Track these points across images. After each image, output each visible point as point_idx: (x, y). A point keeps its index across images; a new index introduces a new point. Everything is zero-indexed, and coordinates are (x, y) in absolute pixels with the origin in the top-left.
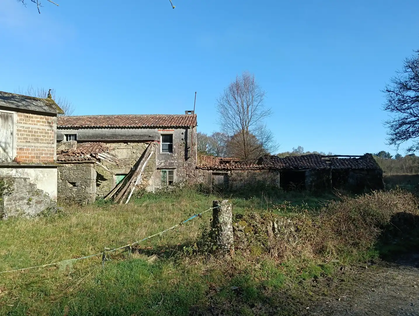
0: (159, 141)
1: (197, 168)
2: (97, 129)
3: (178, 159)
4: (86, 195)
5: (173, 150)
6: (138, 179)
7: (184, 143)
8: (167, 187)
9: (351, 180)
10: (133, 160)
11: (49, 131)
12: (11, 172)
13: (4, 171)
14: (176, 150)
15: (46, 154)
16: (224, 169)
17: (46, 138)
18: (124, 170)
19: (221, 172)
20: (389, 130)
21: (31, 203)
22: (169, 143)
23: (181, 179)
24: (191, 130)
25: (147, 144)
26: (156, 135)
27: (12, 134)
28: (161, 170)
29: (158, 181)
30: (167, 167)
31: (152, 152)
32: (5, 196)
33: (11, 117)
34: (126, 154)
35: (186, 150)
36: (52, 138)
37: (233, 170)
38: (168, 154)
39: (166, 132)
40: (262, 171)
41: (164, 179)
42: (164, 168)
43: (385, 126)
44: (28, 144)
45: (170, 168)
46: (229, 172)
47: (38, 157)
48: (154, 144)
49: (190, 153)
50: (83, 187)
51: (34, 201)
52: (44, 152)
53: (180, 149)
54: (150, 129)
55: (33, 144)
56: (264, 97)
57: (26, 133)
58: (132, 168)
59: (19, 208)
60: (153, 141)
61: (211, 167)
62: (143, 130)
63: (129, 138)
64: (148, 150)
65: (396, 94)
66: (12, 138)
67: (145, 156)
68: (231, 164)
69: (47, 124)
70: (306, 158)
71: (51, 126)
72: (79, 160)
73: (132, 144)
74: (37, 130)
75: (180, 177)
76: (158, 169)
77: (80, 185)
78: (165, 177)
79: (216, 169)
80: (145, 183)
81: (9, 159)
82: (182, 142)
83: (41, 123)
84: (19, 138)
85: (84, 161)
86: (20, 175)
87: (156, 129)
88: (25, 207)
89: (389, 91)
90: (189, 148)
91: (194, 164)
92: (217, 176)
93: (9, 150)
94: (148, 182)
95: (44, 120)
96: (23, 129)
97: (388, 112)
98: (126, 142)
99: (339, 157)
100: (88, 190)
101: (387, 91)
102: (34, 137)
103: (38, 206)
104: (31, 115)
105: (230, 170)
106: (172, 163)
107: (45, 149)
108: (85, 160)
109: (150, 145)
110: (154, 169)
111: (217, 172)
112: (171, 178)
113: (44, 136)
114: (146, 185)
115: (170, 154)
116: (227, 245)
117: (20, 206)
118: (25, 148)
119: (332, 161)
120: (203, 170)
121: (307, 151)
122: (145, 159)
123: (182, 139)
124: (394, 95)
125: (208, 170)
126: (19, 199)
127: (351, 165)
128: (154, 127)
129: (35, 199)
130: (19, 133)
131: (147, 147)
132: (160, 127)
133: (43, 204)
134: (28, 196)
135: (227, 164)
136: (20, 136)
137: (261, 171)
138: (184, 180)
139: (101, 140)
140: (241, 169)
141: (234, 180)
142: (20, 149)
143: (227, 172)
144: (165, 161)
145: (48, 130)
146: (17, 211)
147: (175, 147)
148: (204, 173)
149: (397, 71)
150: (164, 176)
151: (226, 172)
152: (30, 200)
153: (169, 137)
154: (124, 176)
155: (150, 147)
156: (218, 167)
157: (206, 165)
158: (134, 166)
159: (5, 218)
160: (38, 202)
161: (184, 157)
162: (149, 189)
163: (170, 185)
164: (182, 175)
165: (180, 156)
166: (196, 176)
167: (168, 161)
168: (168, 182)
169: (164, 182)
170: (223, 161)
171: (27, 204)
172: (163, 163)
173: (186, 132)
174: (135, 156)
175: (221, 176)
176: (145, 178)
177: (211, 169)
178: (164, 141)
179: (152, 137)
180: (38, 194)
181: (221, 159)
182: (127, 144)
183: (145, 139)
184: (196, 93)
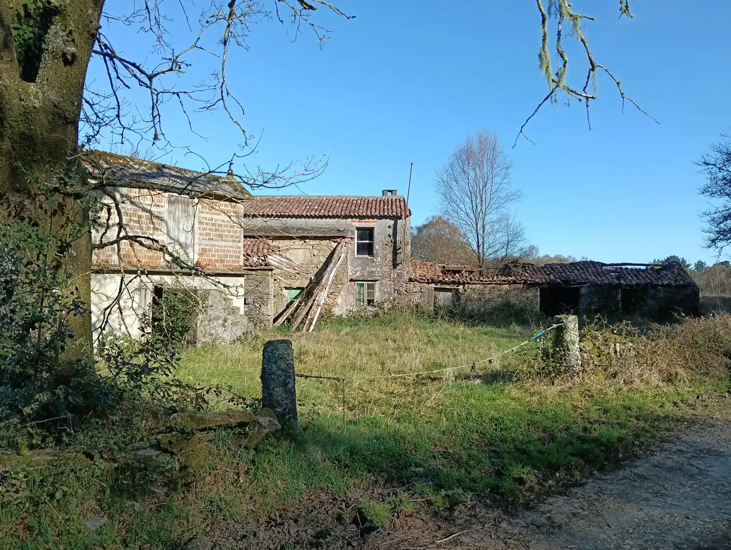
0: (354, 238)
1: (411, 280)
3: (381, 265)
4: (262, 317)
5: (374, 252)
6: (322, 297)
7: (391, 242)
8: (365, 309)
9: (651, 302)
10: (313, 266)
11: (235, 225)
12: (193, 282)
13: (185, 280)
14: (380, 253)
15: (231, 256)
16: (454, 283)
17: (232, 234)
18: (299, 281)
19: (448, 287)
20: (707, 226)
21: (226, 324)
22: (368, 242)
23: (386, 296)
24: (404, 221)
25: (335, 242)
26: (348, 229)
27: (193, 228)
28: (357, 282)
29: (352, 299)
30: (366, 278)
31: (343, 255)
32: (199, 314)
34: (303, 256)
35: (395, 253)
36: (238, 235)
37: (468, 283)
38: (367, 258)
39: (364, 223)
40: (513, 286)
41: (360, 296)
42: (361, 279)
43: (702, 219)
44: (211, 243)
45: (369, 279)
46: (461, 287)
47: (222, 261)
48: (346, 243)
49: (400, 257)
50: (257, 305)
51: (230, 322)
52: (228, 254)
53: (386, 250)
54: (340, 220)
55: (216, 243)
56: (510, 170)
57: (208, 227)
58: (311, 278)
59: (213, 332)
60: (344, 237)
61: (432, 280)
62: (328, 220)
63: (308, 233)
64: (337, 252)
65: (719, 168)
66: (193, 234)
67: (333, 261)
68: (463, 275)
69: (232, 214)
70: (578, 268)
71: (237, 217)
72: (251, 266)
73: (312, 242)
74: (221, 223)
75: (384, 293)
76: (351, 280)
77: (252, 303)
78: (362, 292)
79: (440, 282)
80: (330, 301)
81: (189, 264)
82: (389, 239)
84: (201, 234)
85: (259, 268)
86: (202, 286)
87: (350, 220)
88: (220, 330)
89: (707, 164)
90: (400, 248)
91: (407, 273)
92: (441, 293)
93: (190, 250)
94: (336, 300)
95: (229, 208)
96: (205, 221)
97: (706, 197)
98: (303, 238)
99: (630, 267)
100: (263, 309)
101: (704, 163)
102: (217, 233)
103: (234, 329)
105: (464, 284)
106: (373, 272)
107: (231, 249)
108: (261, 265)
109: (339, 243)
110: (345, 280)
111: (443, 286)
112: (371, 294)
113: (229, 232)
114: (332, 305)
115: (369, 258)
117: (215, 329)
118: (208, 247)
119: (620, 272)
120: (420, 283)
121: (545, 254)
122: (334, 265)
123: (389, 236)
124: (715, 169)
125: (428, 283)
126: (214, 319)
127: (650, 279)
128: (346, 217)
129: (231, 318)
130: (202, 226)
131: (334, 247)
132: (355, 217)
133: (239, 327)
134: (223, 315)
135: (457, 275)
136: (202, 231)
138: (391, 298)
139: (267, 234)
140: (479, 282)
141: (468, 299)
142: (202, 249)
143: (458, 288)
144: (361, 268)
146: (212, 335)
147: (377, 247)
148: (421, 289)
149: (723, 134)
150: (360, 292)
151: (456, 286)
152: (225, 320)
153: (368, 231)
154: (300, 291)
155: (340, 246)
156: (444, 279)
157: (424, 276)
158: (315, 276)
159: (199, 345)
160: (234, 324)
161: (391, 263)
162: (337, 311)
163: (369, 305)
164: (387, 290)
165: (385, 262)
166: (410, 293)
167: (367, 268)
168: (366, 301)
169: (360, 300)
170: (446, 270)
171: (223, 326)
172: (359, 272)
173: (395, 225)
174: (316, 260)
175: (449, 293)
176: (331, 294)
177: (433, 282)
178: (360, 238)
179: (342, 231)
180: (234, 312)
181: (444, 267)
182: (305, 242)
183: (333, 235)
184: (412, 164)
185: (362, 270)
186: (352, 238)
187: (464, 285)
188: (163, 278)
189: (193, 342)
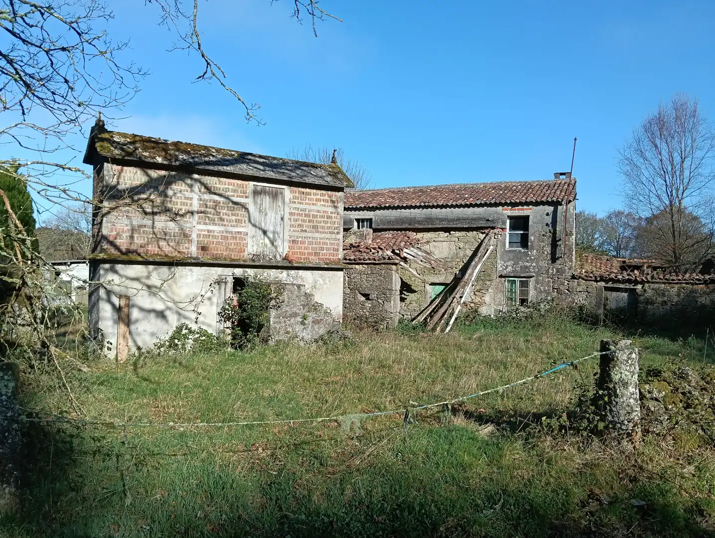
0: (505, 228)
1: (573, 277)
2: (403, 210)
3: (537, 260)
4: (384, 314)
5: (529, 244)
6: (466, 293)
7: (550, 232)
8: (517, 309)
10: (458, 260)
11: (333, 215)
12: (281, 276)
13: (272, 274)
14: (536, 244)
15: (328, 249)
16: (629, 281)
17: (329, 225)
18: (444, 277)
19: (622, 286)
21: (306, 322)
22: (522, 232)
23: (543, 296)
24: (565, 207)
25: (483, 233)
26: (499, 219)
27: (282, 219)
28: (507, 279)
29: (501, 298)
30: (518, 275)
31: (491, 248)
32: (273, 310)
33: (281, 193)
34: (448, 250)
35: (554, 244)
36: (337, 226)
37: (648, 282)
38: (520, 251)
39: (517, 211)
40: (711, 286)
41: (511, 295)
42: (512, 275)
44: (304, 234)
45: (522, 275)
46: (639, 287)
47: (317, 254)
48: (495, 234)
49: (561, 248)
50: (380, 301)
51: (310, 319)
52: (325, 246)
53: (543, 242)
54: (489, 208)
55: (310, 235)
57: (300, 218)
58: (456, 274)
59: (290, 329)
60: (493, 228)
61: (601, 277)
62: (476, 209)
63: (454, 224)
64: (484, 244)
66: (282, 225)
67: (479, 255)
68: (643, 271)
69: (329, 204)
71: (336, 207)
72: (375, 260)
73: (458, 234)
74: (316, 213)
75: (541, 292)
76: (501, 276)
77: (376, 298)
78: (514, 291)
79: (611, 280)
80: (477, 299)
81: (278, 256)
82: (547, 229)
83: (322, 203)
84: (291, 226)
85: (382, 261)
86: (292, 280)
87: (500, 208)
88: (299, 328)
90: (560, 240)
91: (569, 269)
92: (614, 294)
93: (279, 243)
94: (484, 298)
95: (326, 197)
96: (297, 212)
98: (447, 230)
100: (387, 306)
102: (312, 224)
103: (316, 327)
104: (308, 190)
106: (526, 267)
107: (328, 241)
108: (384, 258)
109: (487, 235)
110: (494, 276)
111: (615, 285)
112: (525, 292)
113: (326, 222)
114: (479, 303)
115: (523, 251)
116: (626, 422)
117: (291, 326)
118: (300, 239)
120: (586, 280)
122: (479, 259)
123: (547, 225)
125: (596, 281)
126: (291, 316)
128: (496, 205)
129: (311, 316)
130: (293, 217)
131: (482, 239)
132: (506, 204)
133: (322, 326)
134: (302, 312)
135: (636, 272)
136: (293, 222)
137: (709, 287)
138: (549, 298)
139: (409, 227)
140: (664, 281)
141: (649, 302)
142: (293, 241)
143: (635, 287)
144: (513, 262)
145: (332, 213)
146: (288, 333)
147: (533, 238)
148: (587, 288)
150: (512, 290)
151: (633, 286)
152: (305, 318)
153: (522, 221)
154: (444, 287)
155: (488, 238)
156: (616, 277)
157: (592, 272)
158: (460, 271)
159: (271, 343)
160: (316, 322)
161: (549, 257)
162: (484, 311)
163: (521, 306)
164: (544, 288)
165: (542, 256)
166: (573, 292)
167: (520, 263)
168: (518, 300)
169: (511, 299)
170: (627, 266)
171: (301, 324)
172: (510, 267)
173: (555, 212)
174: (461, 254)
175: (623, 294)
176: (479, 291)
177: (602, 279)
178: (513, 228)
179: (492, 221)
180: (315, 309)
181: (624, 262)
182: (450, 234)
183: (479, 226)
184: (575, 139)
185: (514, 264)
186: (502, 229)
187: (644, 284)
188: (247, 272)
189: (265, 341)
